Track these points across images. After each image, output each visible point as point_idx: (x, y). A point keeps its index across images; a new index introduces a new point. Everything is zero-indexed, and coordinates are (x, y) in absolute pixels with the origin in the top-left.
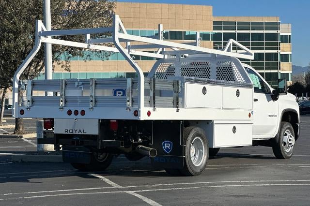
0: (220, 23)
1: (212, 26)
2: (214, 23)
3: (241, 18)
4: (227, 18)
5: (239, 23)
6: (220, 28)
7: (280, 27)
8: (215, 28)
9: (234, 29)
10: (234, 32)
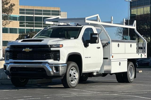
0: (24, 10)
1: (19, 11)
2: (20, 10)
3: (37, 7)
4: (28, 6)
5: (36, 10)
6: (23, 13)
7: (61, 14)
8: (20, 13)
9: (33, 14)
10: (32, 15)
